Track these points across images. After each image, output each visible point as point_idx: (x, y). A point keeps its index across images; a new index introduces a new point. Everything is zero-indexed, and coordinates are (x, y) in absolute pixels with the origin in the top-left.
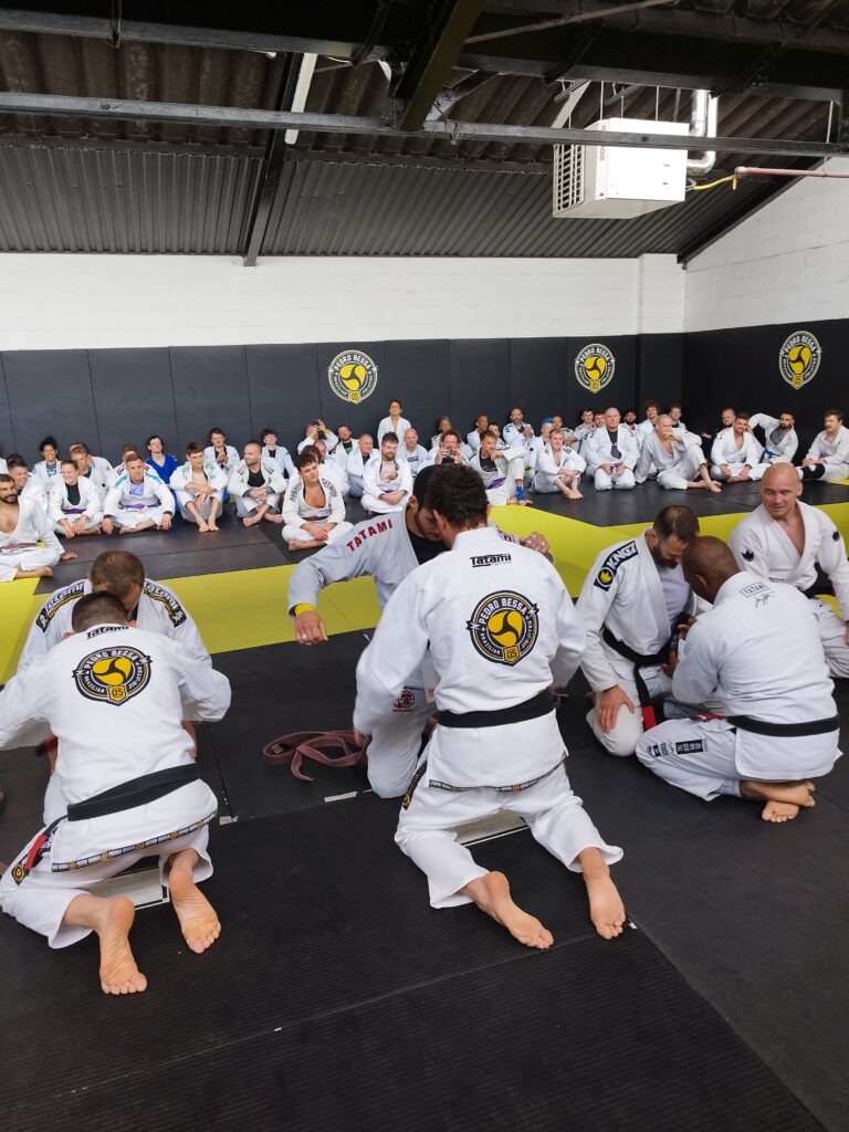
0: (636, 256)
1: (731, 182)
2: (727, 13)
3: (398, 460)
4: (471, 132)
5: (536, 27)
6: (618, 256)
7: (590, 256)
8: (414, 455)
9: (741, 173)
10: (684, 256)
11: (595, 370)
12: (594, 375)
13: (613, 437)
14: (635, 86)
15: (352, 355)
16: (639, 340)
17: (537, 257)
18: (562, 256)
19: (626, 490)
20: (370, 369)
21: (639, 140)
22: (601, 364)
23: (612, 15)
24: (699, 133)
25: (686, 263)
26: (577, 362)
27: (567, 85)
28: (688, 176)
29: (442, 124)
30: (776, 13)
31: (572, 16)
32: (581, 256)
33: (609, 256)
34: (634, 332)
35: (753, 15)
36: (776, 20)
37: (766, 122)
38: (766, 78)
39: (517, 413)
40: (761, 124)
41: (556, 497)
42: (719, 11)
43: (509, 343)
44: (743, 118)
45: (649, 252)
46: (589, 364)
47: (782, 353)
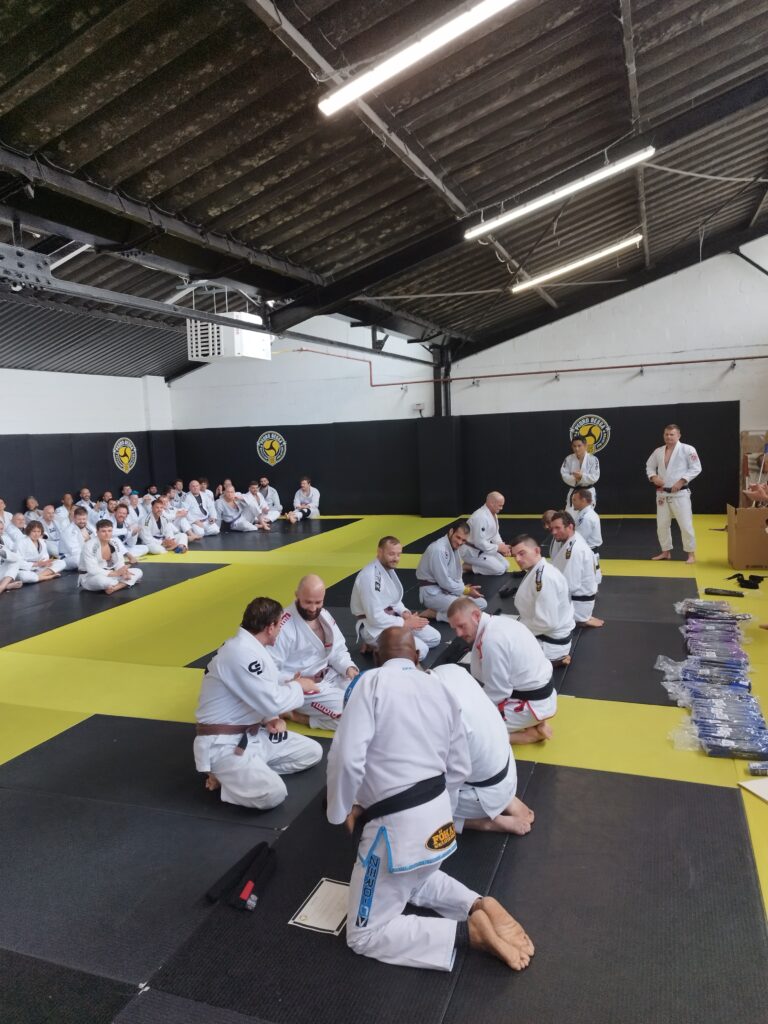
0: (140, 377)
6: (130, 376)
10: (167, 380)
11: (125, 457)
12: (125, 460)
13: (199, 500)
16: (148, 435)
25: (169, 383)
26: (114, 450)
33: (125, 376)
43: (70, 437)
45: (150, 374)
46: (121, 452)
47: (259, 444)
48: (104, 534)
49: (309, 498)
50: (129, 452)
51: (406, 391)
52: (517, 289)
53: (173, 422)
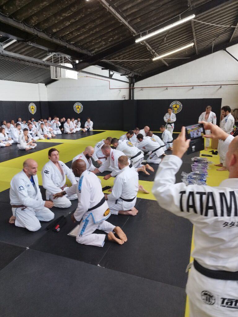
0: (37, 83)
10: (46, 85)
11: (33, 109)
16: (40, 102)
26: (29, 107)
33: (32, 83)
39: (20, 119)
43: (15, 102)
45: (40, 83)
48: (26, 133)
49: (90, 124)
50: (34, 108)
51: (120, 91)
52: (154, 59)
53: (48, 98)
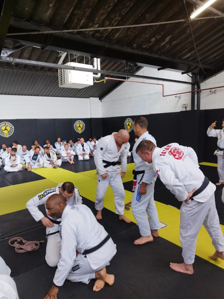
0: (88, 98)
1: (104, 81)
2: (90, 37)
3: (16, 155)
4: (19, 61)
5: (32, 33)
6: (84, 98)
7: (76, 97)
8: (25, 153)
9: (106, 79)
11: (79, 127)
12: (80, 128)
13: (83, 146)
14: (79, 55)
15: (5, 123)
16: (91, 119)
17: (61, 97)
18: (68, 97)
19: (87, 160)
20: (11, 127)
21: (72, 68)
22: (81, 126)
23: (55, 33)
24: (96, 68)
25: (101, 100)
26: (74, 125)
27: (61, 53)
28: (94, 79)
29: (8, 58)
30: (103, 38)
31: (43, 31)
32: (73, 97)
33: (81, 98)
34: (89, 117)
35: (97, 38)
36: (103, 40)
37: (115, 67)
38: (104, 55)
39: (59, 139)
40: (114, 67)
41: (67, 163)
42: (88, 36)
43: (55, 119)
44: (109, 66)
45: (92, 97)
46: (78, 126)
47: (125, 123)
51: (180, 98)
52: (194, 15)
53: (102, 114)
